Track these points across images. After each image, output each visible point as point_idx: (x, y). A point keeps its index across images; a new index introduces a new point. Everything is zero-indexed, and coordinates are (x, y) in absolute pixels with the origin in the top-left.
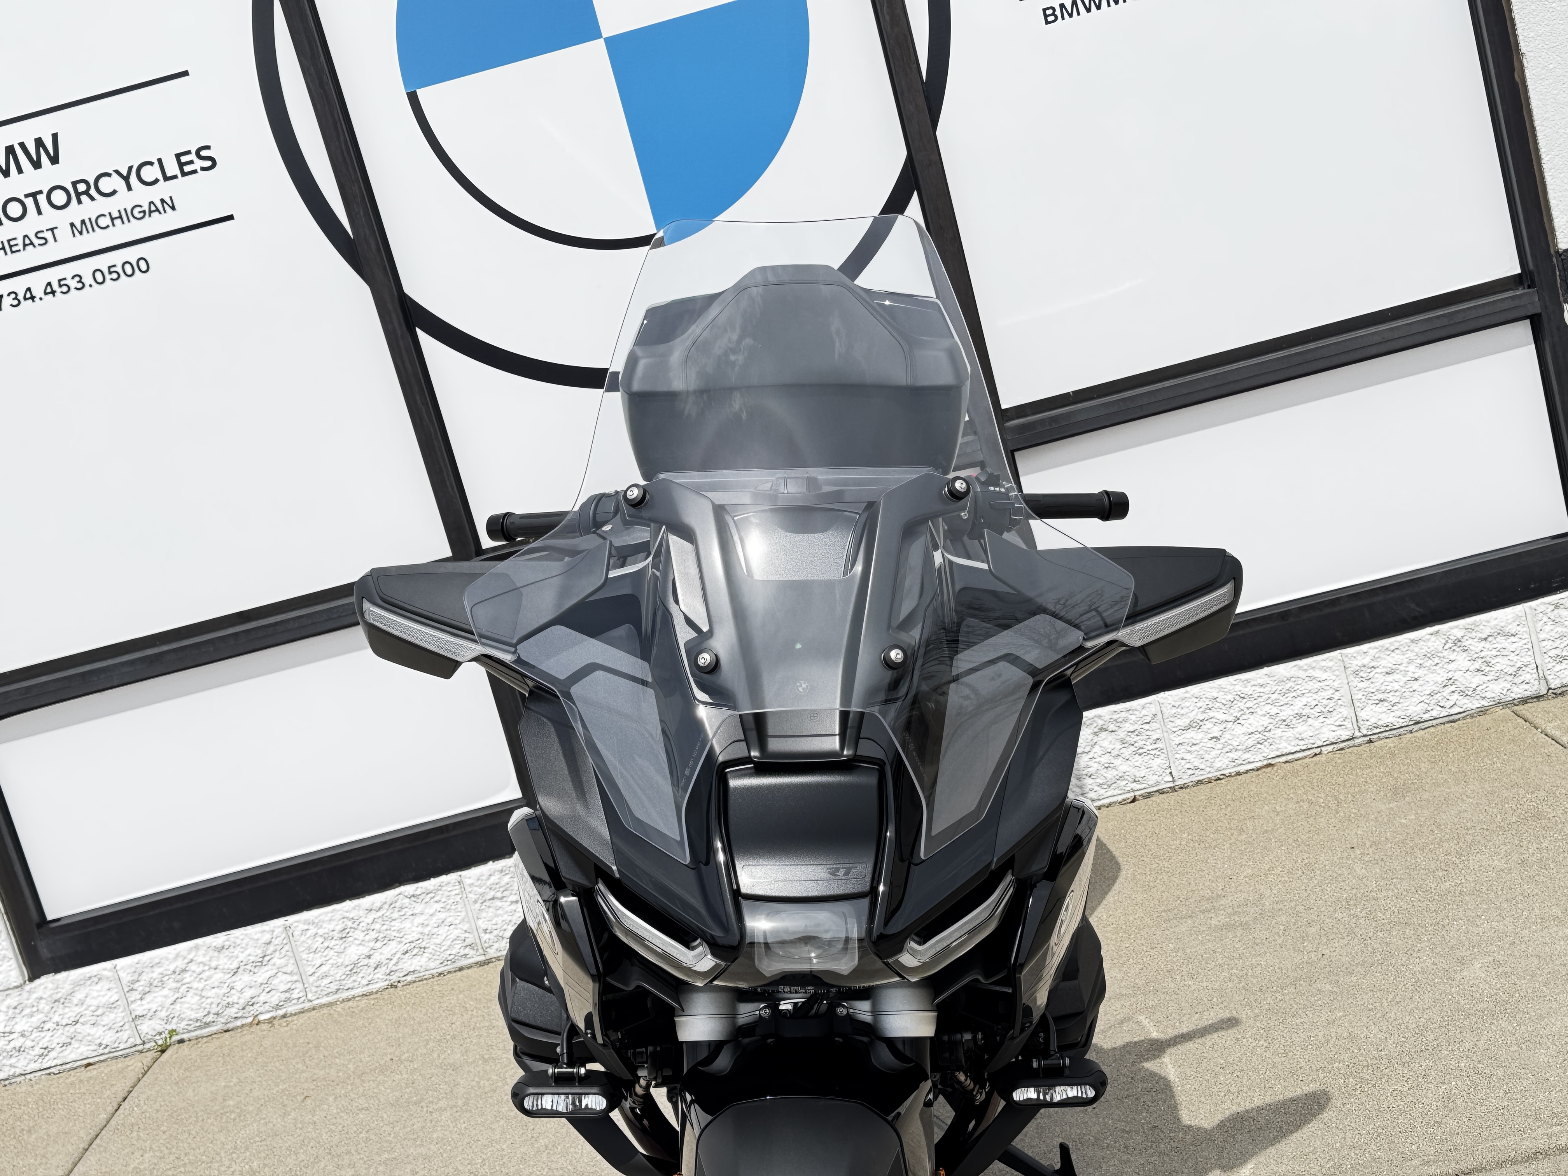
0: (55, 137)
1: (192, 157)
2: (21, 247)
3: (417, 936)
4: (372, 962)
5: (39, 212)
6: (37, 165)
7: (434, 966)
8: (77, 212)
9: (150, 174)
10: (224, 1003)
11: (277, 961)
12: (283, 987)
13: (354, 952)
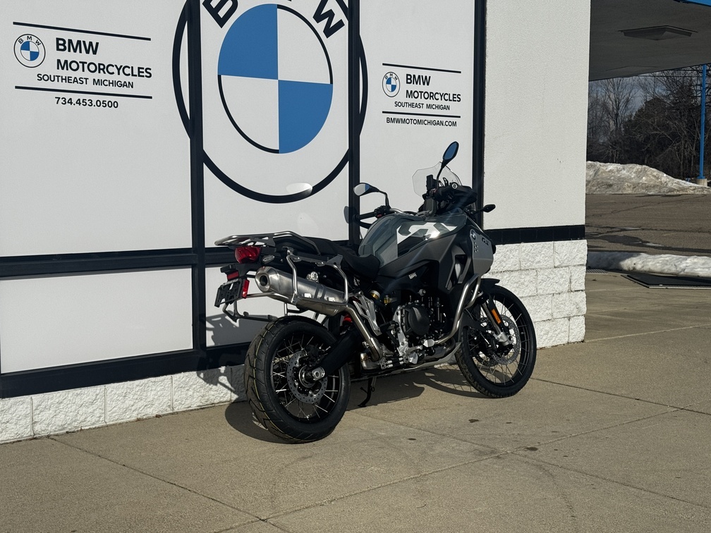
0: (97, 44)
1: (144, 70)
2: (72, 81)
3: (151, 399)
4: (133, 408)
5: (83, 71)
6: (88, 52)
7: (155, 413)
8: (97, 76)
9: (128, 71)
10: (74, 419)
11: (98, 403)
12: (98, 415)
13: (128, 402)
